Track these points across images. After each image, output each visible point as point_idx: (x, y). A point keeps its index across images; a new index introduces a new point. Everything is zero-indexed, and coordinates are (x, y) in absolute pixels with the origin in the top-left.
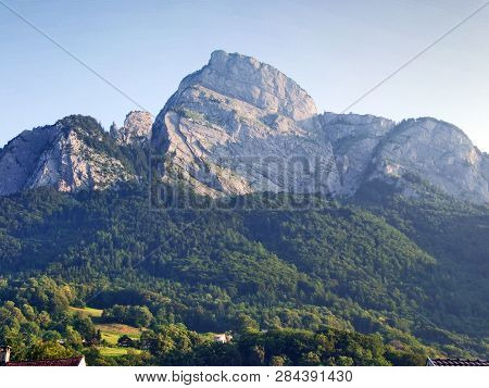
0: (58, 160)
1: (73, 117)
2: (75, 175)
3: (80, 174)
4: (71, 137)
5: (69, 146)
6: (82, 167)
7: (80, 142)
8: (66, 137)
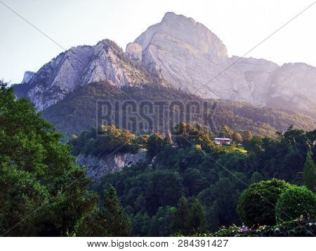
0: (104, 66)
1: (108, 40)
2: (116, 77)
3: (119, 76)
4: (109, 52)
5: (109, 58)
6: (119, 72)
7: (115, 57)
8: (107, 52)
